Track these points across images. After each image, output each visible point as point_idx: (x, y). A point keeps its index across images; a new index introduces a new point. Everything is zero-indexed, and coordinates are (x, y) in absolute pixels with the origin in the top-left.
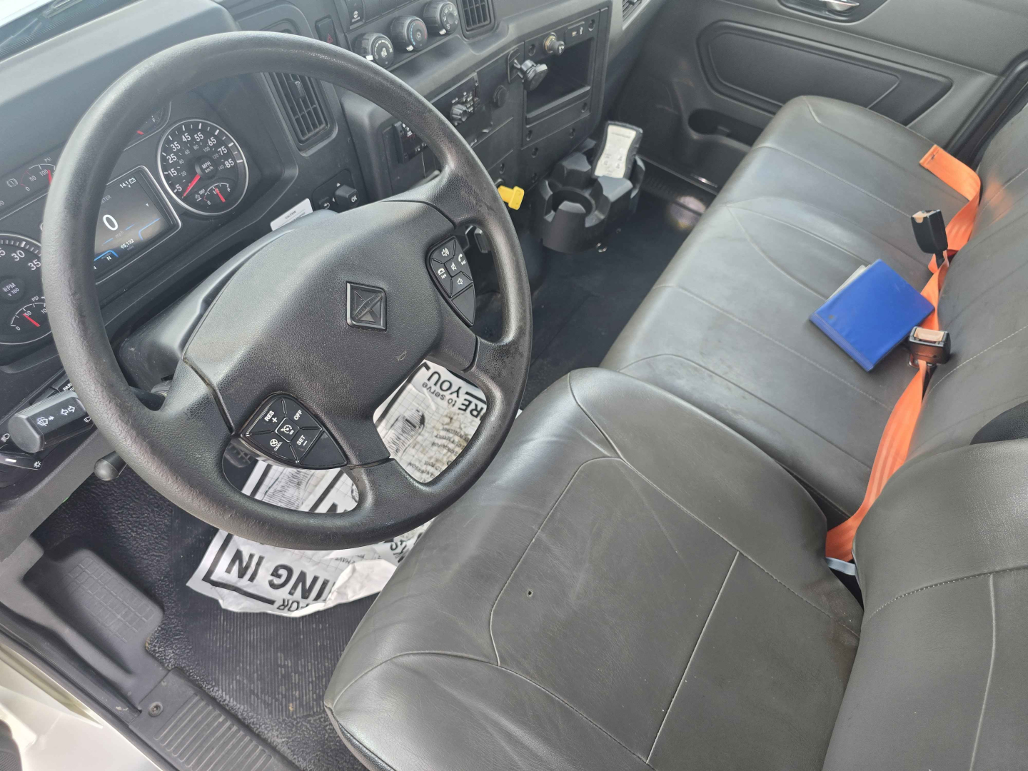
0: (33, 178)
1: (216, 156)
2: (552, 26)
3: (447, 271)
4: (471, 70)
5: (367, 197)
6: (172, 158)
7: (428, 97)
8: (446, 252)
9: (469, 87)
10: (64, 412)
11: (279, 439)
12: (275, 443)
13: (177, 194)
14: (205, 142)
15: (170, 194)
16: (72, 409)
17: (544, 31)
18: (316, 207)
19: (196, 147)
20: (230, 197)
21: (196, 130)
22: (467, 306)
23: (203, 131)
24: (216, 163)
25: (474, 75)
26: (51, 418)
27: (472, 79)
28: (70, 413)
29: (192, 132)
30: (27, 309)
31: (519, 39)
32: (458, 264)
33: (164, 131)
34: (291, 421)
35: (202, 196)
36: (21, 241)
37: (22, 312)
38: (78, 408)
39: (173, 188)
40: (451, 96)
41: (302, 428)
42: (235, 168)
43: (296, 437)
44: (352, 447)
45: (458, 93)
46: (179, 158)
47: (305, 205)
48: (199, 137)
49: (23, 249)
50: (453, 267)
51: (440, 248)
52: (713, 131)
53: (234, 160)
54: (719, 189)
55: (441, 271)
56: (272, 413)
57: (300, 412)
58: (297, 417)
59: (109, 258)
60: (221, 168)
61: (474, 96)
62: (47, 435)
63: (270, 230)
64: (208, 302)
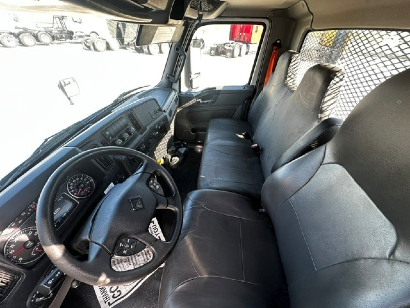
0: (30, 210)
1: (84, 182)
2: (156, 124)
3: (154, 186)
4: (142, 139)
5: (127, 176)
6: (71, 188)
7: (133, 149)
8: (151, 181)
9: (143, 142)
10: (57, 275)
11: (125, 250)
12: (125, 252)
13: (76, 196)
14: (80, 180)
15: (74, 197)
16: (59, 273)
17: (155, 125)
18: (115, 184)
19: (77, 182)
20: (91, 191)
21: (76, 178)
22: (161, 192)
23: (79, 177)
24: (84, 184)
25: (143, 140)
26: (53, 279)
27: (143, 141)
28: (59, 275)
29: (75, 178)
30: (36, 248)
31: (150, 129)
32: (155, 183)
33: (67, 182)
34: (127, 243)
35: (83, 193)
36: (30, 229)
37: (35, 249)
38: (61, 272)
39: (74, 195)
40: (139, 145)
41: (131, 244)
42: (90, 183)
43: (130, 247)
44: (146, 241)
45: (141, 144)
46: (73, 187)
47: (112, 185)
48: (78, 179)
49: (32, 231)
50: (154, 184)
51: (150, 181)
52: (197, 132)
53: (89, 181)
54: (204, 142)
55: (152, 186)
56: (121, 244)
57: (129, 240)
58: (128, 241)
59: (60, 221)
60: (86, 184)
61: (144, 144)
62: (53, 286)
63: (105, 195)
64: (93, 221)
